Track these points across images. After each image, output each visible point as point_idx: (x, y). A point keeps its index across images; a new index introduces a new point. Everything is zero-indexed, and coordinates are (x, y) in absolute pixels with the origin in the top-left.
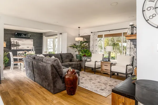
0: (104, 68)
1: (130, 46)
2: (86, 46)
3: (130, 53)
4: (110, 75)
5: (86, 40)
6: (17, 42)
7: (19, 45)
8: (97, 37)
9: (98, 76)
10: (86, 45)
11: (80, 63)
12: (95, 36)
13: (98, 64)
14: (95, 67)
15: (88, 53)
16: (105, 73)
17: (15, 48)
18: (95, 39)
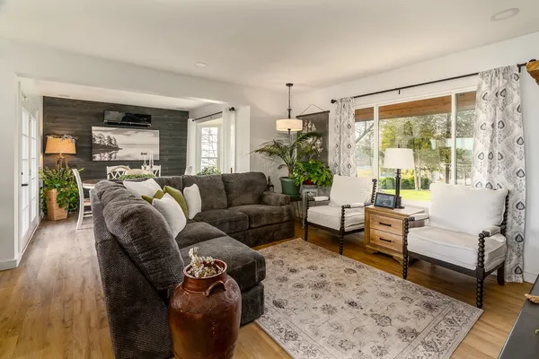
0: (378, 231)
1: (491, 148)
2: (314, 147)
3: (490, 178)
4: (402, 263)
5: (314, 129)
6: (110, 140)
7: (117, 149)
8: (352, 116)
9: (353, 267)
10: (314, 145)
11: (289, 211)
12: (346, 114)
13: (356, 216)
14: (342, 227)
15: (320, 175)
16: (379, 254)
17: (105, 157)
18: (345, 124)
